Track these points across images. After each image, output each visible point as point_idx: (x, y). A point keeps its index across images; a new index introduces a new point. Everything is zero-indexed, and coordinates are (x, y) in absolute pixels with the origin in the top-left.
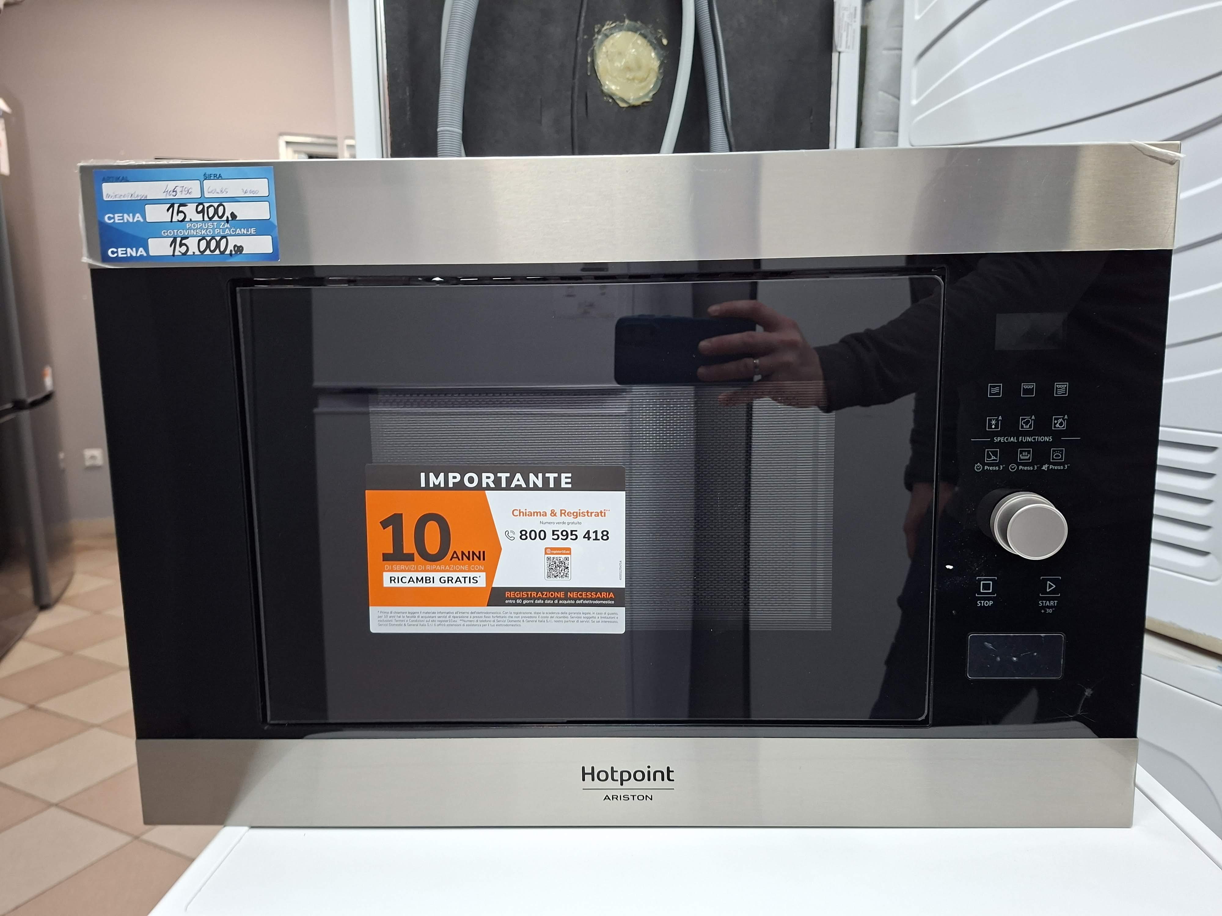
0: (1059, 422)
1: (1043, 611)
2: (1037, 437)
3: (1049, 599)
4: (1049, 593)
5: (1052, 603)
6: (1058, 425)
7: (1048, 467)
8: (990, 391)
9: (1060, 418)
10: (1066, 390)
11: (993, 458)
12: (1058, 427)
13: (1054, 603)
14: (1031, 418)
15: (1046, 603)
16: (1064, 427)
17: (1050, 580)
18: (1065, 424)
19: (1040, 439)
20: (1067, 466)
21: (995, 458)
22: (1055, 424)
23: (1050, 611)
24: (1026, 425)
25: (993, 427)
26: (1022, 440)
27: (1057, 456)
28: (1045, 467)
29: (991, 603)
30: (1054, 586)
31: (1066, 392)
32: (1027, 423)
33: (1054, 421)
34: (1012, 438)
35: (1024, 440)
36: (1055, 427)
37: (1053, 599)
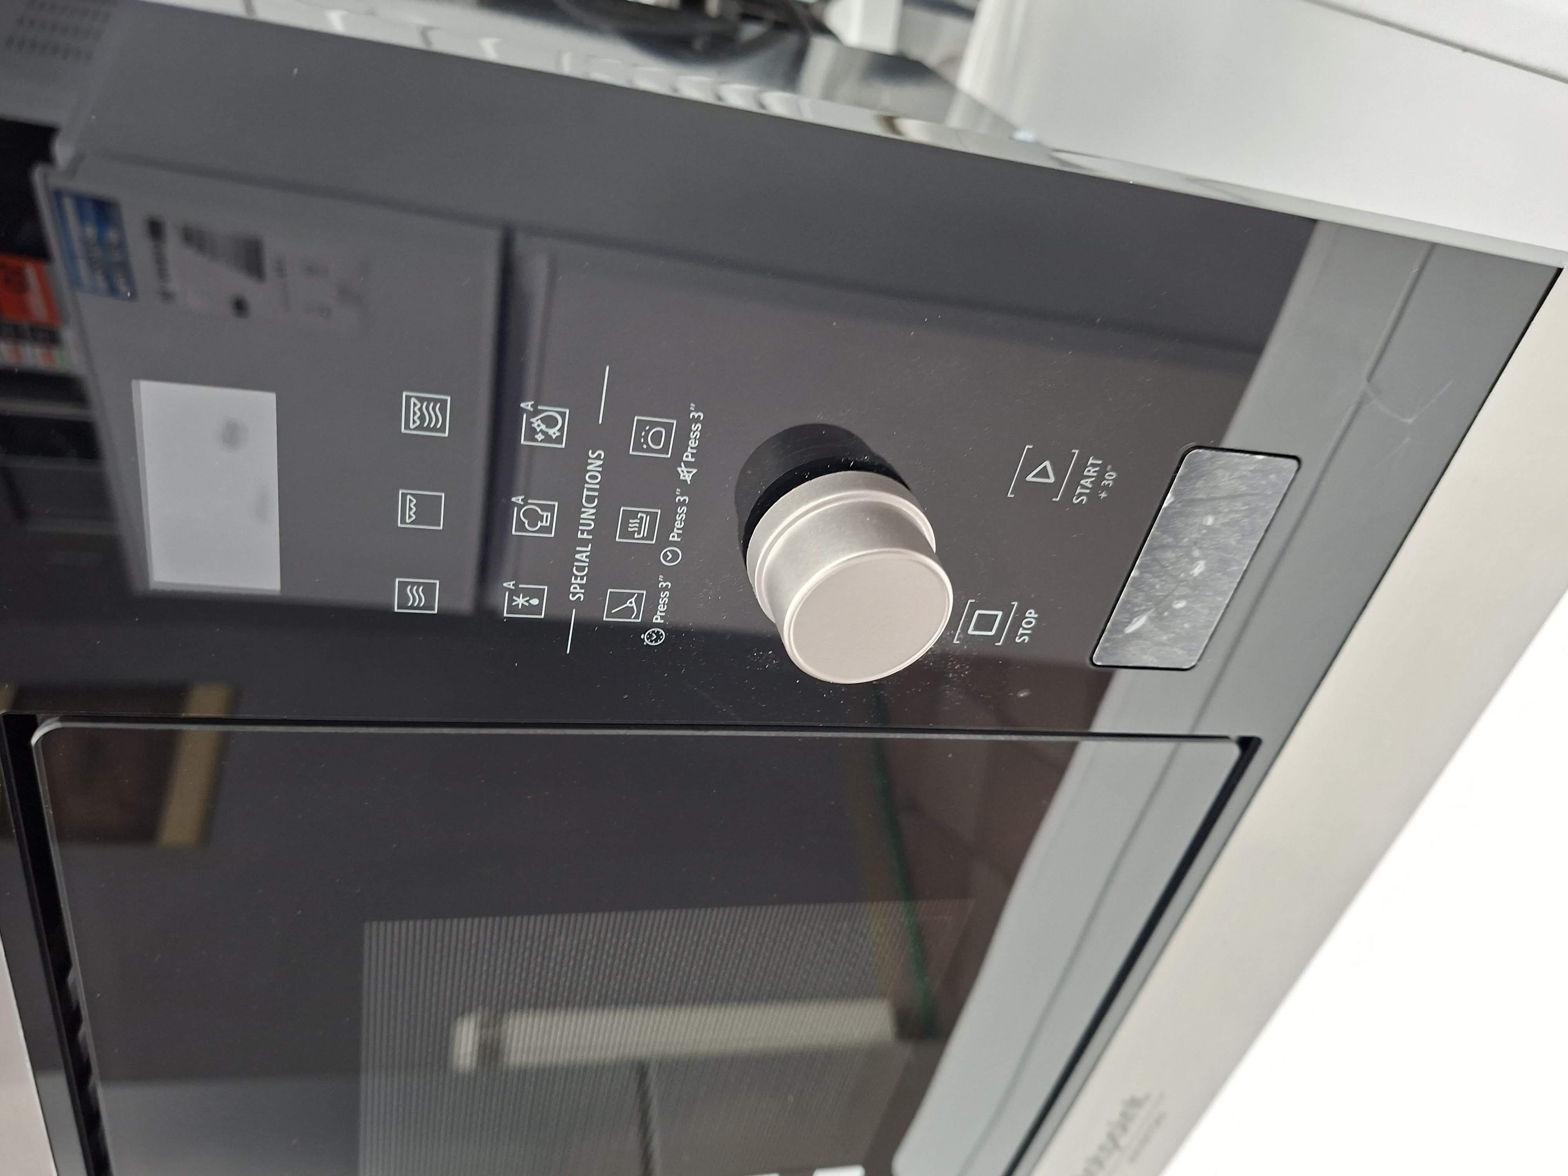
0: (543, 427)
1: (1103, 495)
2: (585, 493)
3: (1079, 475)
4: (1059, 478)
5: (1090, 471)
6: (553, 432)
7: (688, 464)
8: (417, 608)
9: (529, 424)
10: (429, 400)
11: (631, 603)
12: (561, 430)
13: (1093, 465)
14: (522, 506)
15: (1084, 487)
16: (563, 415)
17: (1026, 471)
18: (552, 411)
19: (594, 484)
20: (696, 411)
21: (633, 600)
22: (548, 438)
23: (1110, 477)
24: (541, 518)
25: (535, 602)
26: (589, 532)
27: (656, 438)
28: (686, 474)
29: (1031, 614)
30: (1047, 463)
31: (436, 401)
32: (534, 517)
33: (536, 440)
34: (577, 556)
35: (590, 525)
36: (559, 440)
37: (1082, 465)
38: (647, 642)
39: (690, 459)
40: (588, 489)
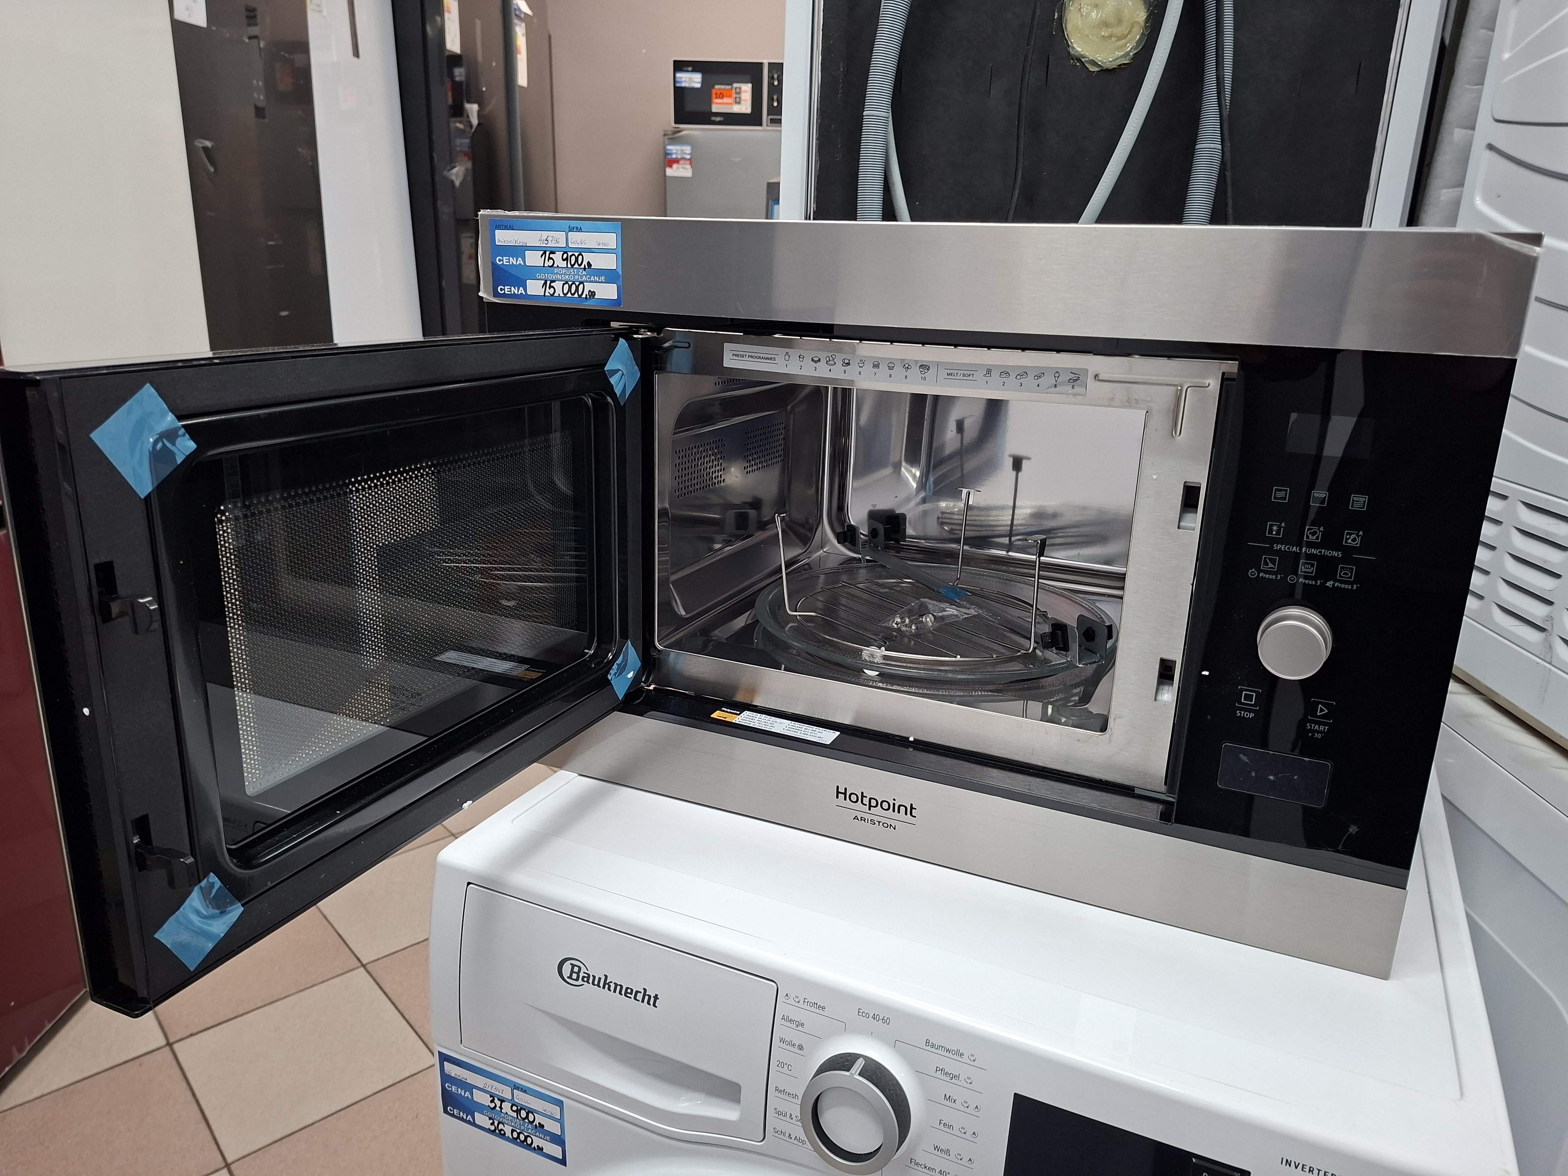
0: (1352, 538)
1: (1310, 734)
2: (1323, 551)
3: (1320, 724)
4: (1320, 717)
5: (1322, 728)
6: (1349, 541)
7: (1334, 585)
8: (1275, 495)
9: (1354, 534)
10: (1364, 504)
11: (1271, 565)
12: (1350, 543)
13: (1324, 729)
14: (1319, 529)
15: (1314, 727)
16: (1357, 544)
17: (1322, 704)
18: (1358, 540)
19: (1327, 553)
20: (1357, 587)
21: (1272, 566)
22: (1347, 539)
23: (1319, 736)
24: (1313, 535)
25: (1274, 533)
26: (1306, 552)
27: (1344, 574)
28: (1329, 584)
29: (1252, 715)
30: (1327, 711)
31: (1364, 506)
32: (1314, 534)
33: (1347, 535)
34: (1295, 547)
35: (1309, 551)
36: (1346, 542)
37: (1324, 724)
38: (1250, 571)
39: (1336, 585)
40: (1325, 552)
